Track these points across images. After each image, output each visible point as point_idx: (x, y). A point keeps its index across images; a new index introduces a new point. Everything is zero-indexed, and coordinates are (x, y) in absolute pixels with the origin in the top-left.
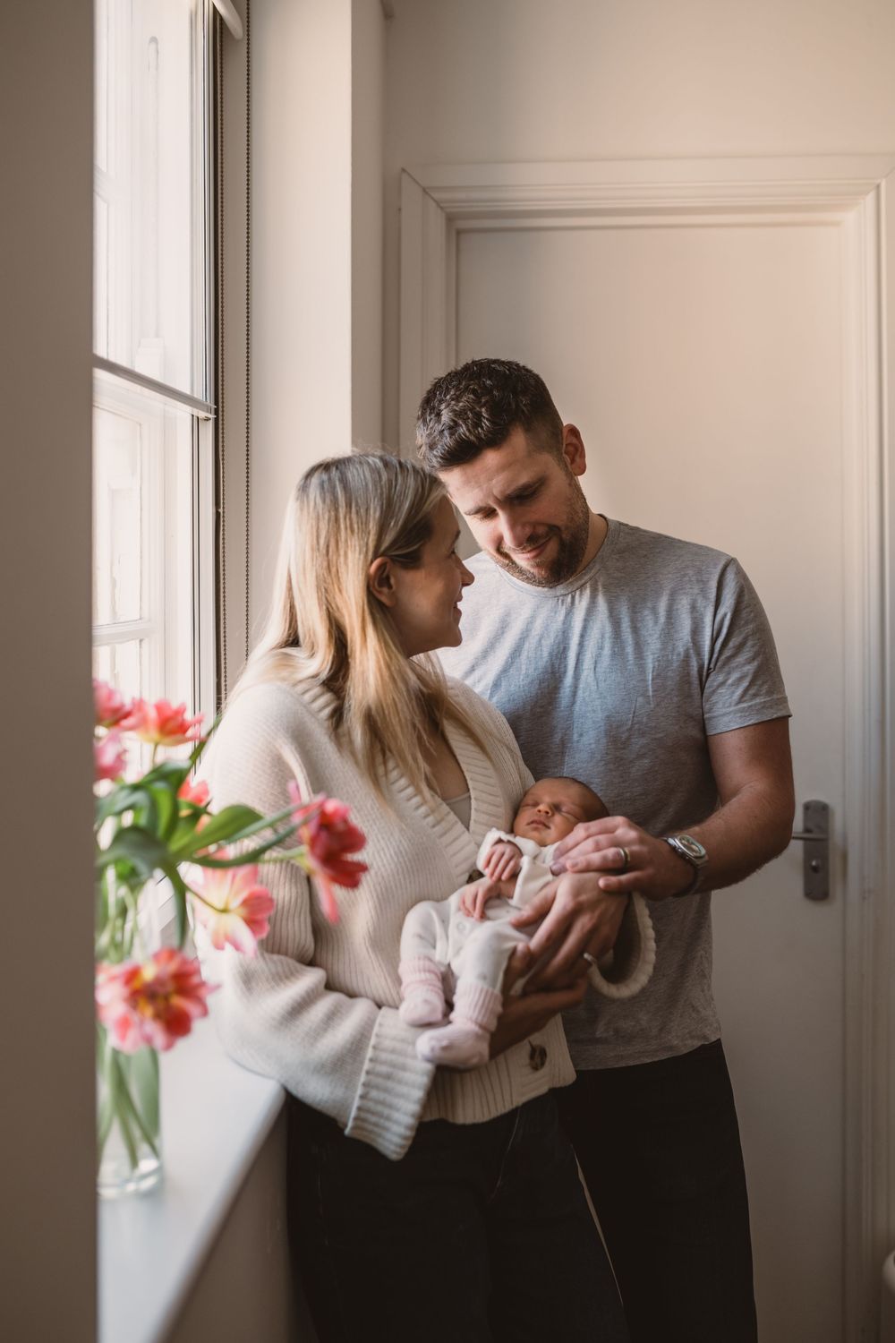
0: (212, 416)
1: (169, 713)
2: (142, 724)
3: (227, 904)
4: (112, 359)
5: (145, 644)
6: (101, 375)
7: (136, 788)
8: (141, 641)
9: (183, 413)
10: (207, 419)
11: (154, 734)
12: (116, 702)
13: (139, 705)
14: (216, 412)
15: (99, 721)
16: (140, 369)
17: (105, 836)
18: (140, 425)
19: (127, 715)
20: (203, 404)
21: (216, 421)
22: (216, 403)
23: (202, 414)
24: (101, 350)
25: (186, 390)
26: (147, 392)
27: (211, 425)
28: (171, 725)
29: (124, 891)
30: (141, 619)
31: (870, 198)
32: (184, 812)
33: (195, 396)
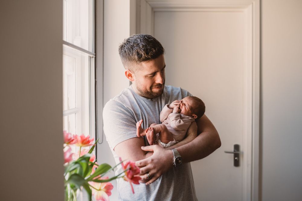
0: (94, 56)
1: (84, 138)
2: (77, 142)
3: (100, 188)
4: (68, 41)
5: (77, 114)
6: (65, 46)
7: (76, 163)
8: (75, 114)
9: (87, 55)
10: (93, 57)
11: (80, 144)
12: (69, 137)
13: (76, 137)
14: (95, 55)
15: (65, 143)
16: (75, 44)
17: (67, 177)
18: (75, 59)
19: (73, 140)
20: (92, 53)
21: (95, 57)
22: (95, 53)
23: (92, 56)
24: (65, 39)
25: (87, 49)
26: (77, 50)
27: (94, 59)
28: (85, 142)
29: (72, 191)
30: (75, 108)
31: (251, 6)
32: (90, 164)
33: (90, 51)
